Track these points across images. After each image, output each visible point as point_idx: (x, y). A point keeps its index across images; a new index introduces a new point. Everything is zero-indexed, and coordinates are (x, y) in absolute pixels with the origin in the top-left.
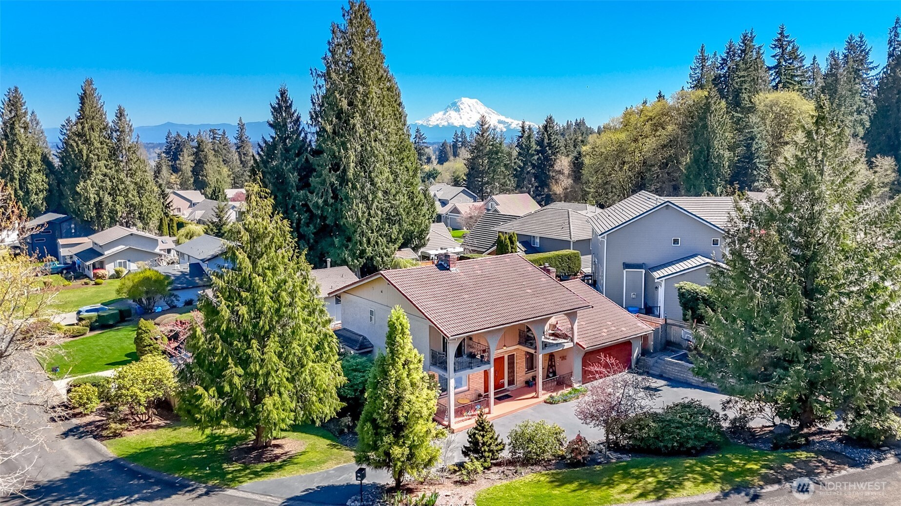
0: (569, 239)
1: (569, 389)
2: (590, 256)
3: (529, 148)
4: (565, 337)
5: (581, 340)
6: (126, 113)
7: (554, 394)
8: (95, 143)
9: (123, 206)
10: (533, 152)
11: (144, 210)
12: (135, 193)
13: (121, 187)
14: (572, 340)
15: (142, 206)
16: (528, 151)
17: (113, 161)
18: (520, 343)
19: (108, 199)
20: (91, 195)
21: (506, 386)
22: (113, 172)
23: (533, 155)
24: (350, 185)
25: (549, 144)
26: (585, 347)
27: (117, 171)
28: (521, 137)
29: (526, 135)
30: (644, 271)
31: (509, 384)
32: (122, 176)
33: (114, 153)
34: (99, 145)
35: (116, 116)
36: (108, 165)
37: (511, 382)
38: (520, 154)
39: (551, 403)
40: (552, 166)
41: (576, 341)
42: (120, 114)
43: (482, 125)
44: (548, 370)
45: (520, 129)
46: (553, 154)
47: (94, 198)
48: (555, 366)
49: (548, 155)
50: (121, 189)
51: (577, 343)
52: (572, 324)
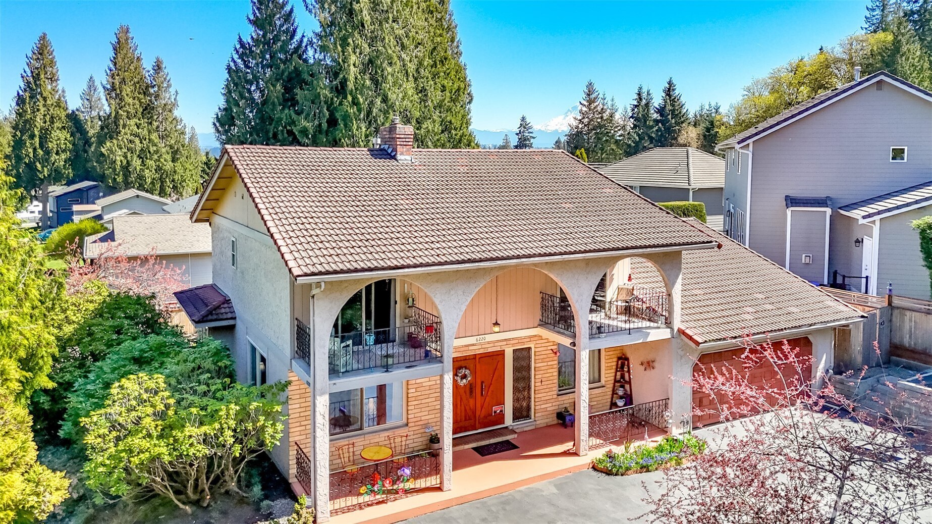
0: (686, 186)
1: (660, 439)
2: (722, 217)
3: (646, 117)
4: (651, 315)
5: (692, 324)
6: (164, 66)
7: (618, 450)
8: (127, 99)
9: (154, 171)
10: (651, 123)
11: (176, 177)
12: (169, 157)
13: (153, 149)
14: (668, 323)
15: (175, 172)
16: (645, 122)
17: (146, 120)
18: (543, 324)
19: (136, 163)
20: (118, 158)
21: (509, 421)
22: (146, 132)
23: (652, 127)
24: (350, 98)
25: (673, 111)
26: (700, 340)
27: (149, 132)
28: (636, 106)
29: (644, 101)
30: (829, 211)
31: (515, 418)
32: (154, 136)
33: (148, 110)
34: (131, 101)
35: (154, 69)
36: (140, 124)
37: (521, 413)
38: (635, 126)
39: (609, 473)
40: (676, 139)
41: (677, 324)
42: (158, 67)
43: (589, 95)
44: (614, 392)
45: (636, 97)
46: (677, 124)
47: (121, 161)
48: (629, 383)
49: (671, 126)
50: (152, 152)
51: (682, 332)
52: (669, 285)
